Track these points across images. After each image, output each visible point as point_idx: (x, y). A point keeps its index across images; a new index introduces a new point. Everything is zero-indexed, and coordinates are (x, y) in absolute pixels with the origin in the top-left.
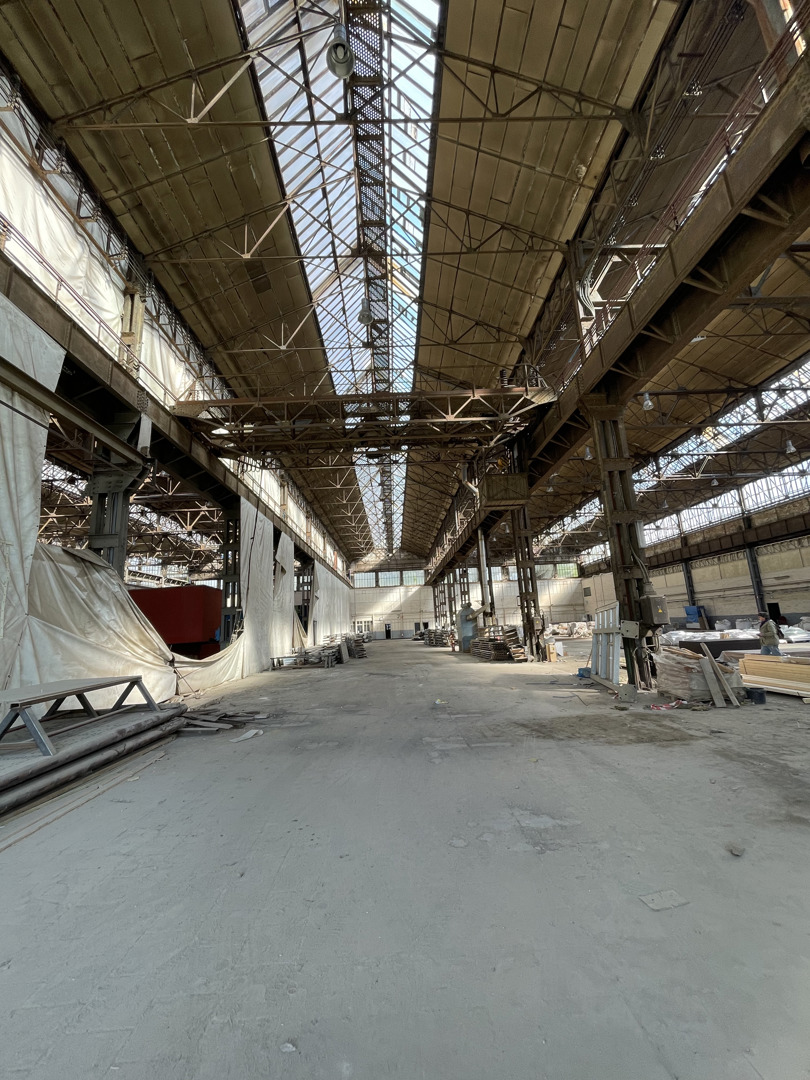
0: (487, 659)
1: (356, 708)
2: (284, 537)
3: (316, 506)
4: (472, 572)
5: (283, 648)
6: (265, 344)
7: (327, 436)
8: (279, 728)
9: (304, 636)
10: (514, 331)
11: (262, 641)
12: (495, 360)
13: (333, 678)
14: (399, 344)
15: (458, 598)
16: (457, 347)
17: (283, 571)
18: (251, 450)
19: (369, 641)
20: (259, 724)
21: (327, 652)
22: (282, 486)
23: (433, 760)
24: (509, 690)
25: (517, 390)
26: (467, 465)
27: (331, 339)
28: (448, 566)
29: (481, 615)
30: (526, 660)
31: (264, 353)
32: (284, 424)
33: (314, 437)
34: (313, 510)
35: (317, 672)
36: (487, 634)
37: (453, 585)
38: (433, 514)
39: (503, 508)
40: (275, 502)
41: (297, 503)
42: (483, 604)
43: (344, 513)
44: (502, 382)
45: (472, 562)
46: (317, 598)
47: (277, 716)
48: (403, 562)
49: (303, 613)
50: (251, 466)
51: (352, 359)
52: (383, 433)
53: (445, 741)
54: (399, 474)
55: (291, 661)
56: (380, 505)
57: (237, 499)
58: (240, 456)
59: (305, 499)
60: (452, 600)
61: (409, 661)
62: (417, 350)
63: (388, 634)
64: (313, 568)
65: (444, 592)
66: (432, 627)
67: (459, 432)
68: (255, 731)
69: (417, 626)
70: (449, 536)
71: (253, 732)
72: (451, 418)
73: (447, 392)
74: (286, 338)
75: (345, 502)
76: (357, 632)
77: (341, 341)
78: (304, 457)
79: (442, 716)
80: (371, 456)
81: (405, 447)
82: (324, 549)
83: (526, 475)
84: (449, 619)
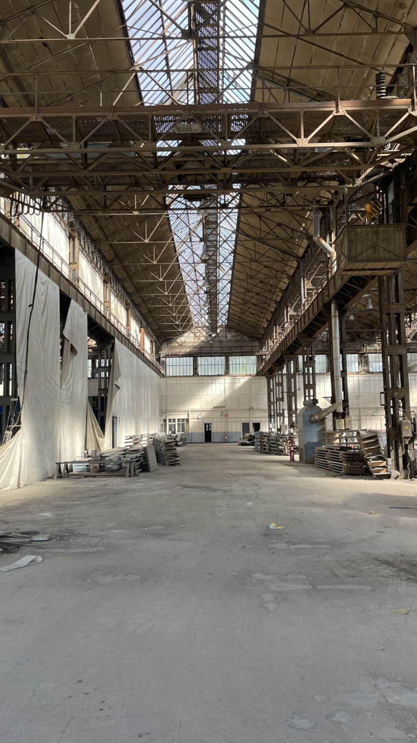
0: (337, 472)
1: (163, 531)
2: (75, 307)
3: (117, 267)
4: (320, 361)
5: (73, 449)
6: (46, 31)
7: (131, 167)
8: (62, 554)
9: (100, 436)
10: (398, 17)
11: (46, 439)
12: (368, 60)
13: (135, 491)
14: (232, 34)
15: (300, 394)
16: (316, 40)
17: (73, 350)
18: (27, 184)
19: (184, 444)
20: (37, 547)
21: (129, 457)
22: (71, 237)
23: (266, 605)
24: (366, 515)
25: (399, 102)
26: (321, 215)
27: (137, 26)
28: (289, 351)
29: (330, 417)
30: (388, 477)
31: (45, 44)
32: (71, 147)
33: (113, 168)
34: (113, 272)
35: (115, 483)
36: (338, 441)
37: (294, 376)
38: (272, 282)
39: (368, 273)
40: (62, 260)
41: (91, 262)
42: (333, 400)
43: (153, 278)
44: (379, 89)
45: (320, 347)
46: (118, 387)
47: (62, 538)
48: (230, 345)
49: (99, 408)
50: (29, 206)
51: (166, 58)
52: (208, 165)
53: (282, 580)
54: (228, 225)
55: (82, 467)
56: (202, 268)
57: (11, 253)
58: (13, 192)
59: (103, 257)
60: (292, 395)
61: (234, 472)
62: (258, 45)
63: (208, 436)
64: (113, 349)
65: (281, 384)
66: (264, 429)
67: (314, 164)
68: (31, 558)
69: (245, 427)
70: (291, 312)
71: (29, 558)
72: (303, 142)
73: (301, 105)
74: (76, 23)
75: (155, 263)
76: (168, 432)
77: (153, 30)
78: (99, 196)
79: (277, 546)
80: (190, 197)
81: (237, 186)
82: (128, 324)
83: (404, 226)
84: (286, 420)
